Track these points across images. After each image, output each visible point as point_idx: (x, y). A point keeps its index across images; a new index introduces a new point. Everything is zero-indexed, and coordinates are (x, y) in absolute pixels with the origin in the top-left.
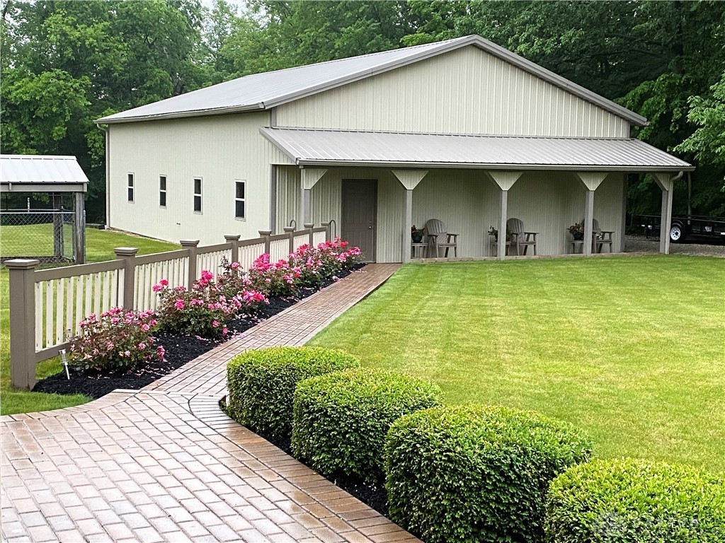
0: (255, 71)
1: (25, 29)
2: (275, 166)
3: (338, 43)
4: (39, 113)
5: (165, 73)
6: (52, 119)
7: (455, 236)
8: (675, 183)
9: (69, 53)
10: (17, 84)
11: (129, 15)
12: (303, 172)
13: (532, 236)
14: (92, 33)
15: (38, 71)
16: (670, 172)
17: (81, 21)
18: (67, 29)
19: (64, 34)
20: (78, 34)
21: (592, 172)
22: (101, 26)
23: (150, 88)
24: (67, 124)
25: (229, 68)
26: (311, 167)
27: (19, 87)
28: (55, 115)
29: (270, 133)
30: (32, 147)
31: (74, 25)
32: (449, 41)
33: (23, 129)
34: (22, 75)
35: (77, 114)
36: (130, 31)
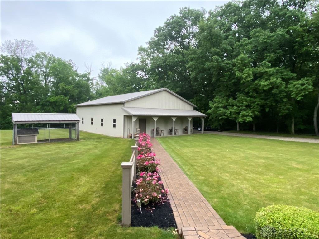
0: (107, 96)
1: (53, 86)
2: (124, 116)
3: (126, 90)
4: (57, 104)
5: (86, 96)
6: (60, 105)
7: (163, 131)
8: (204, 119)
9: (64, 91)
10: (52, 98)
11: (78, 84)
12: (133, 117)
13: (177, 130)
14: (69, 87)
15: (57, 95)
16: (204, 117)
17: (67, 85)
18: (64, 86)
19: (63, 87)
20: (66, 87)
21: (190, 117)
22: (72, 86)
23: (82, 99)
24: (63, 107)
25: (100, 95)
26: (135, 116)
27: (52, 99)
28: (61, 105)
29: (124, 108)
30: (55, 111)
31: (65, 86)
32: (161, 89)
33: (53, 108)
34: (53, 96)
35: (66, 104)
36: (78, 87)
